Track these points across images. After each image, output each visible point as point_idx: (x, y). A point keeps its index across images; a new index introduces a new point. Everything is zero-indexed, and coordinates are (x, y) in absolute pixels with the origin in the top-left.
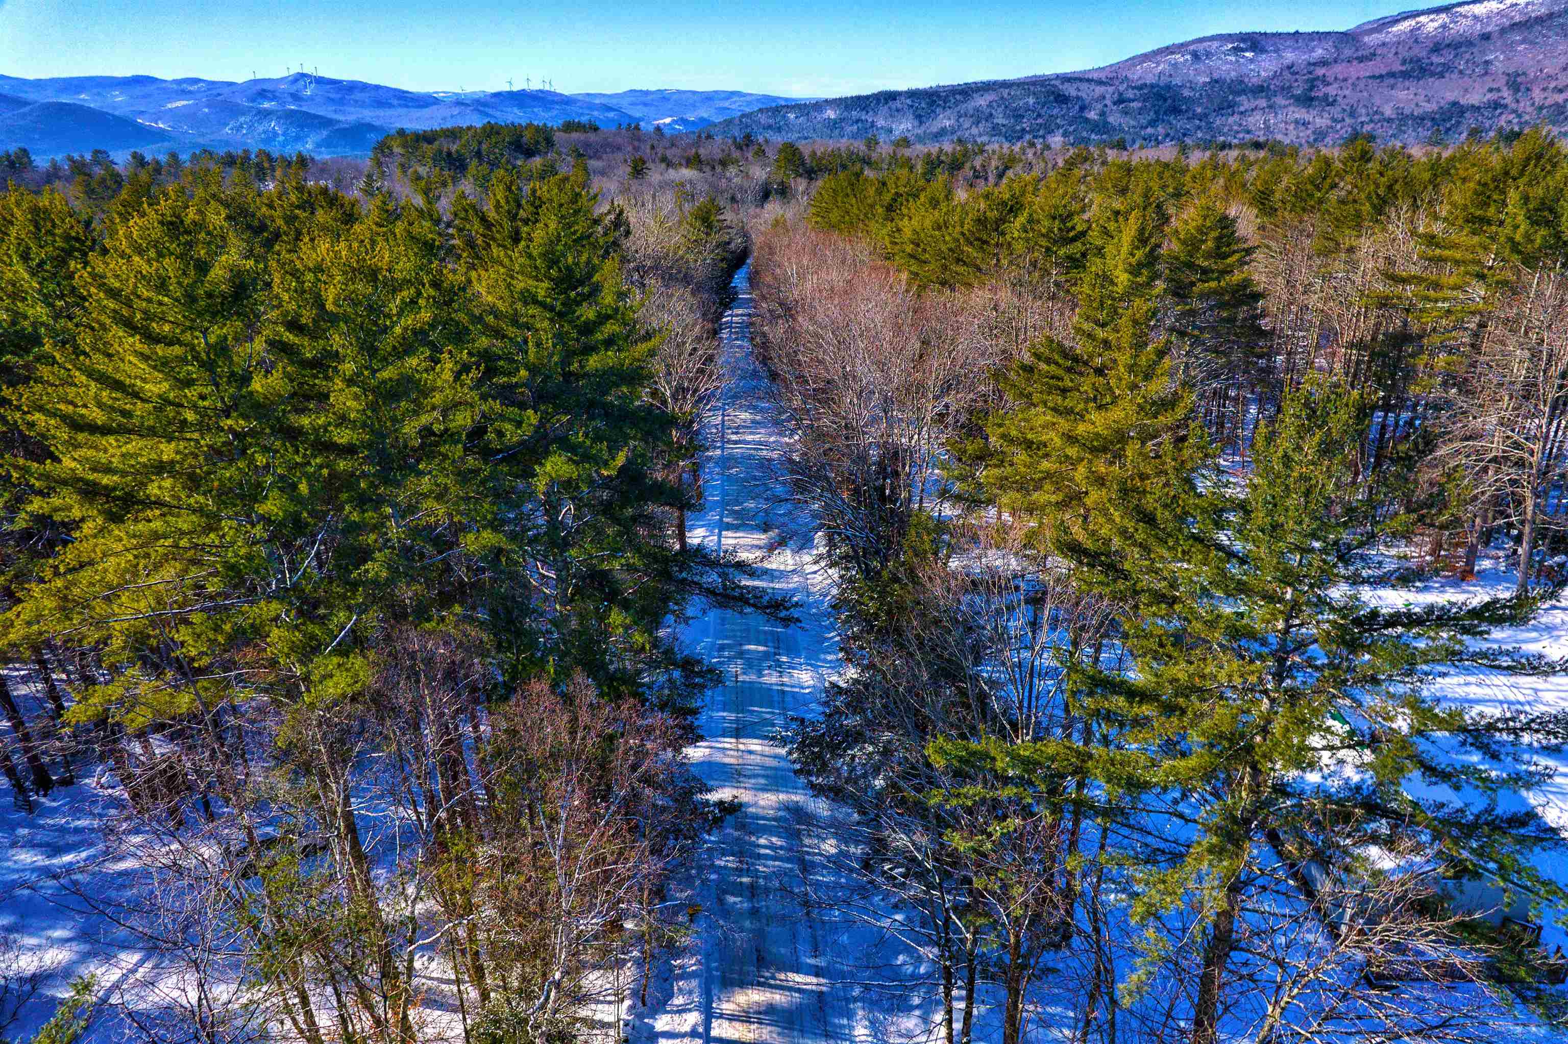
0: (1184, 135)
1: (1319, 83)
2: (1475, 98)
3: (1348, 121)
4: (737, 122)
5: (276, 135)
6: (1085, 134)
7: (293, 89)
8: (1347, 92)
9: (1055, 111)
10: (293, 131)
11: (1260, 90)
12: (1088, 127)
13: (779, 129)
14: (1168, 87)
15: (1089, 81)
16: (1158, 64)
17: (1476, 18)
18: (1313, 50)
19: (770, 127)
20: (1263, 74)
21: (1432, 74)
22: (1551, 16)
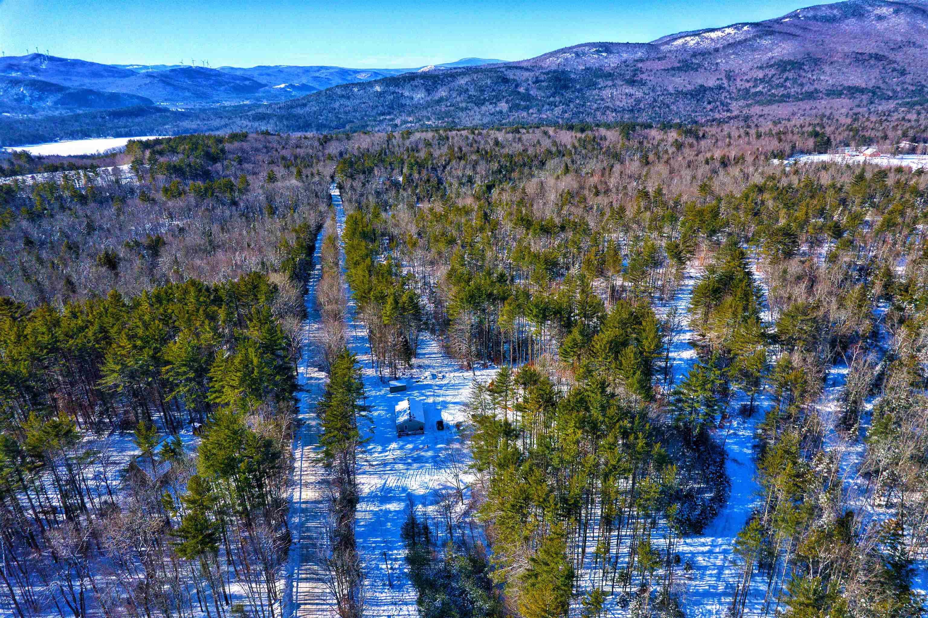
0: (570, 102)
1: (638, 72)
2: (711, 83)
3: (652, 94)
4: (324, 93)
5: (24, 96)
6: (517, 102)
7: (33, 63)
8: (652, 78)
9: (503, 87)
10: (36, 94)
11: (609, 76)
12: (519, 97)
13: (349, 98)
14: (563, 72)
15: (521, 68)
16: (558, 58)
17: (712, 39)
18: (636, 53)
19: (343, 96)
20: (612, 65)
21: (692, 69)
22: (746, 40)
